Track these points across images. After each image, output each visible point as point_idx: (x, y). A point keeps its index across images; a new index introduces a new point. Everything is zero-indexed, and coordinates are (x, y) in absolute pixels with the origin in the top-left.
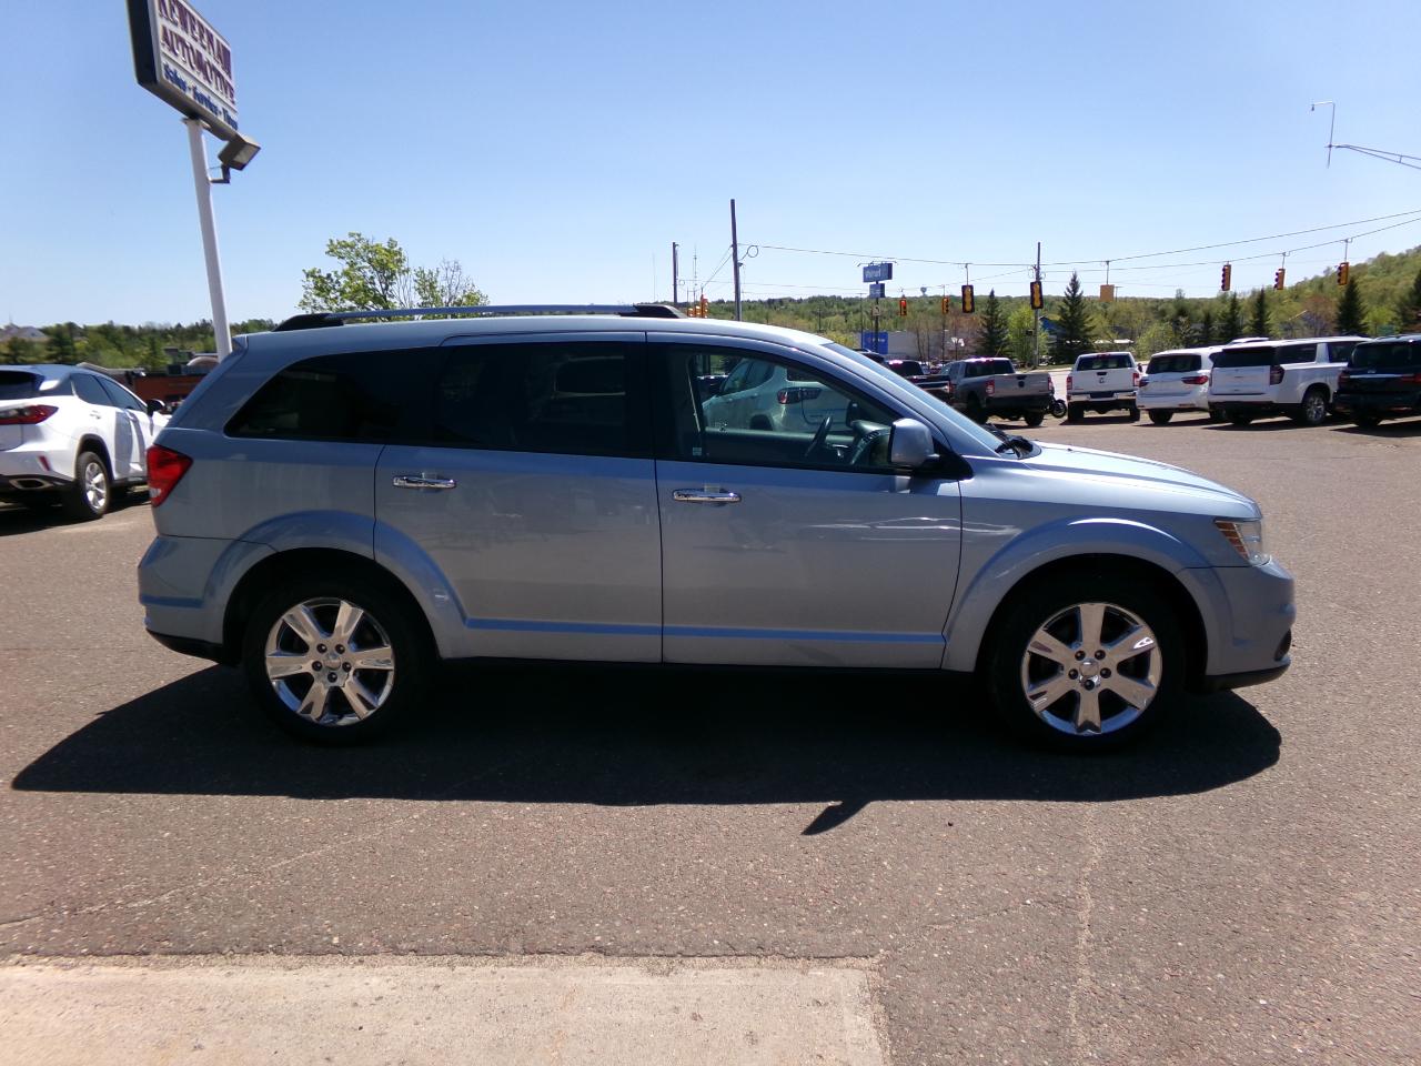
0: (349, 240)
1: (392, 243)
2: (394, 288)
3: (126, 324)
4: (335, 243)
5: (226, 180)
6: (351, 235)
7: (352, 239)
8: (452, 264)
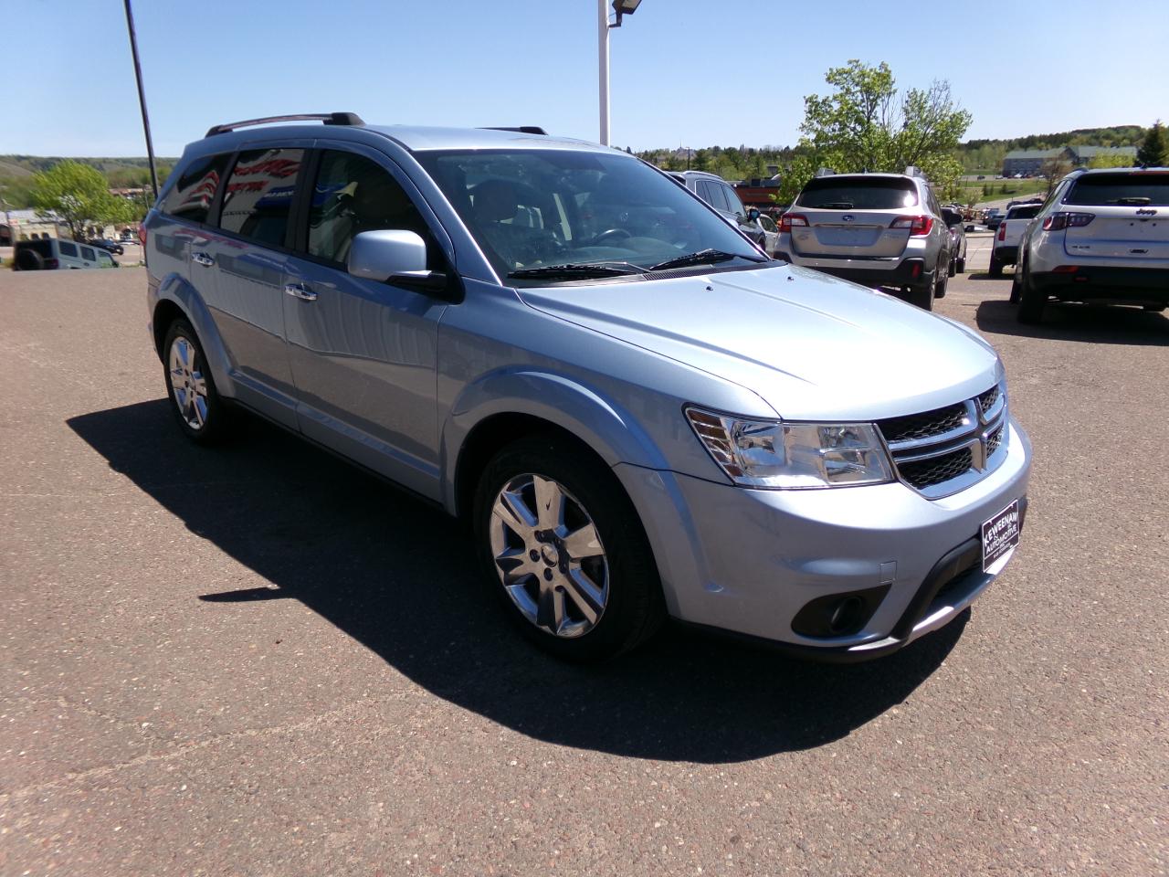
0: (847, 67)
1: (883, 65)
2: (878, 109)
3: (751, 147)
4: (835, 71)
5: (618, 24)
6: (850, 62)
7: (850, 66)
8: (941, 84)
